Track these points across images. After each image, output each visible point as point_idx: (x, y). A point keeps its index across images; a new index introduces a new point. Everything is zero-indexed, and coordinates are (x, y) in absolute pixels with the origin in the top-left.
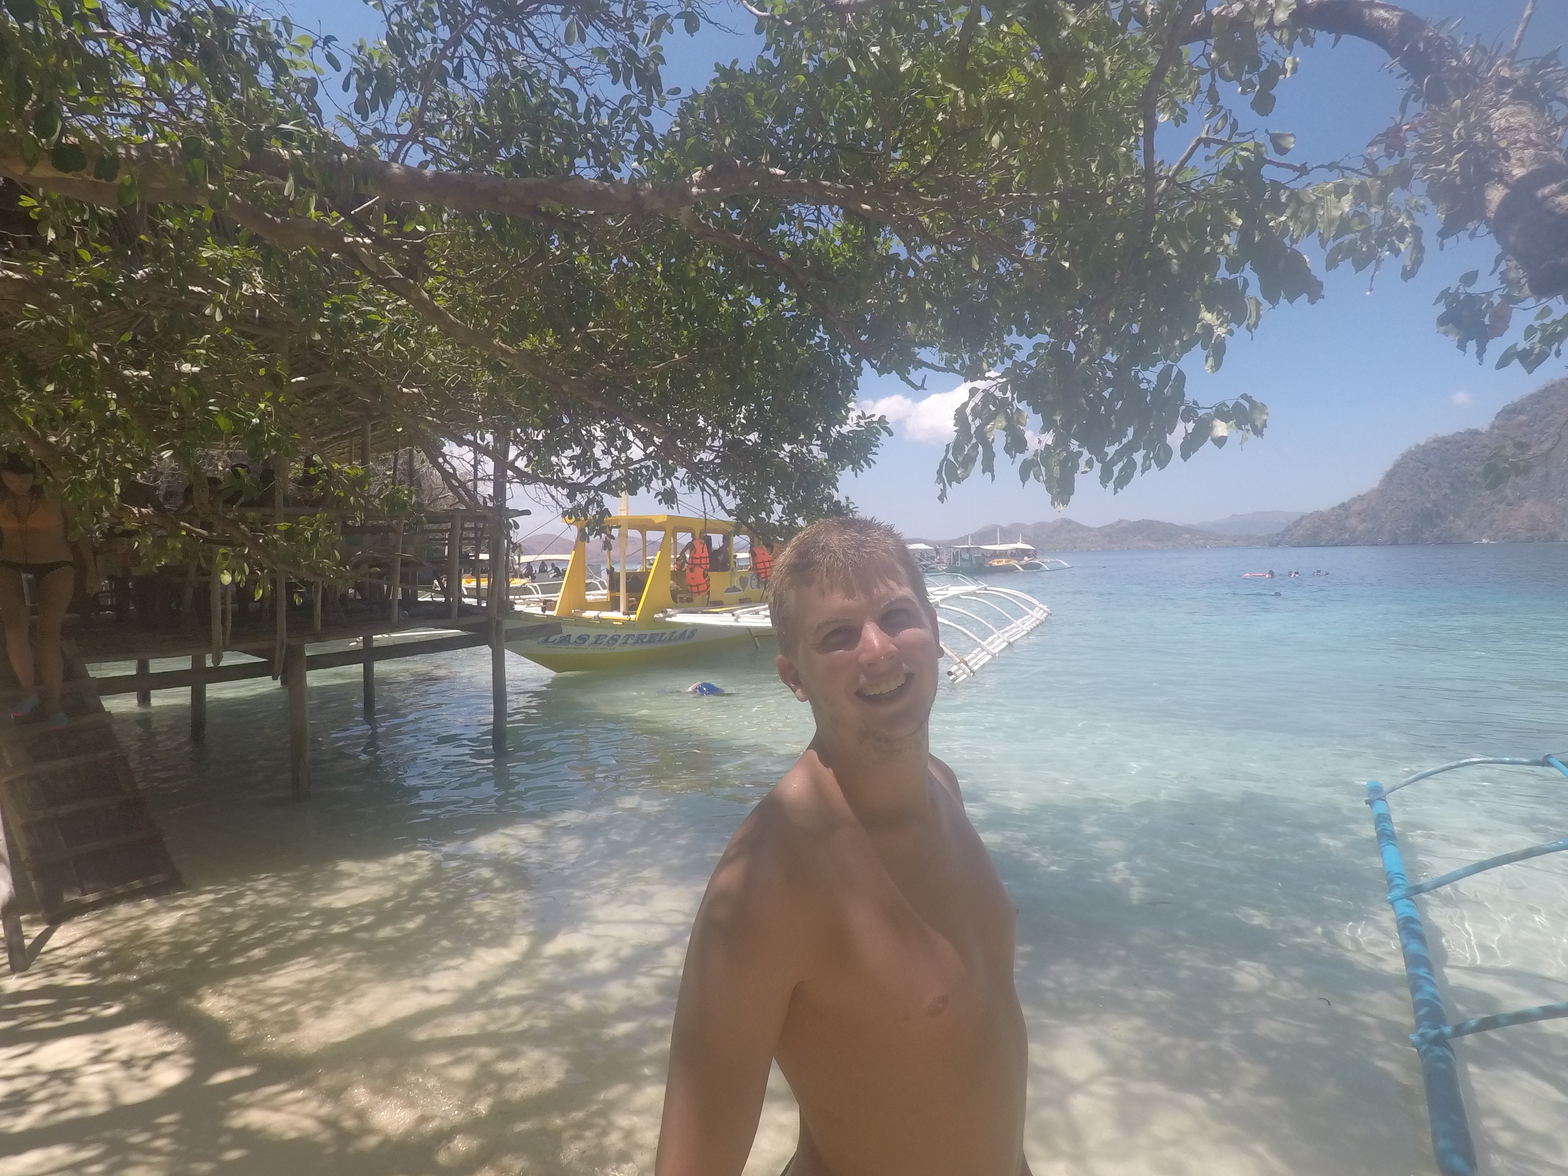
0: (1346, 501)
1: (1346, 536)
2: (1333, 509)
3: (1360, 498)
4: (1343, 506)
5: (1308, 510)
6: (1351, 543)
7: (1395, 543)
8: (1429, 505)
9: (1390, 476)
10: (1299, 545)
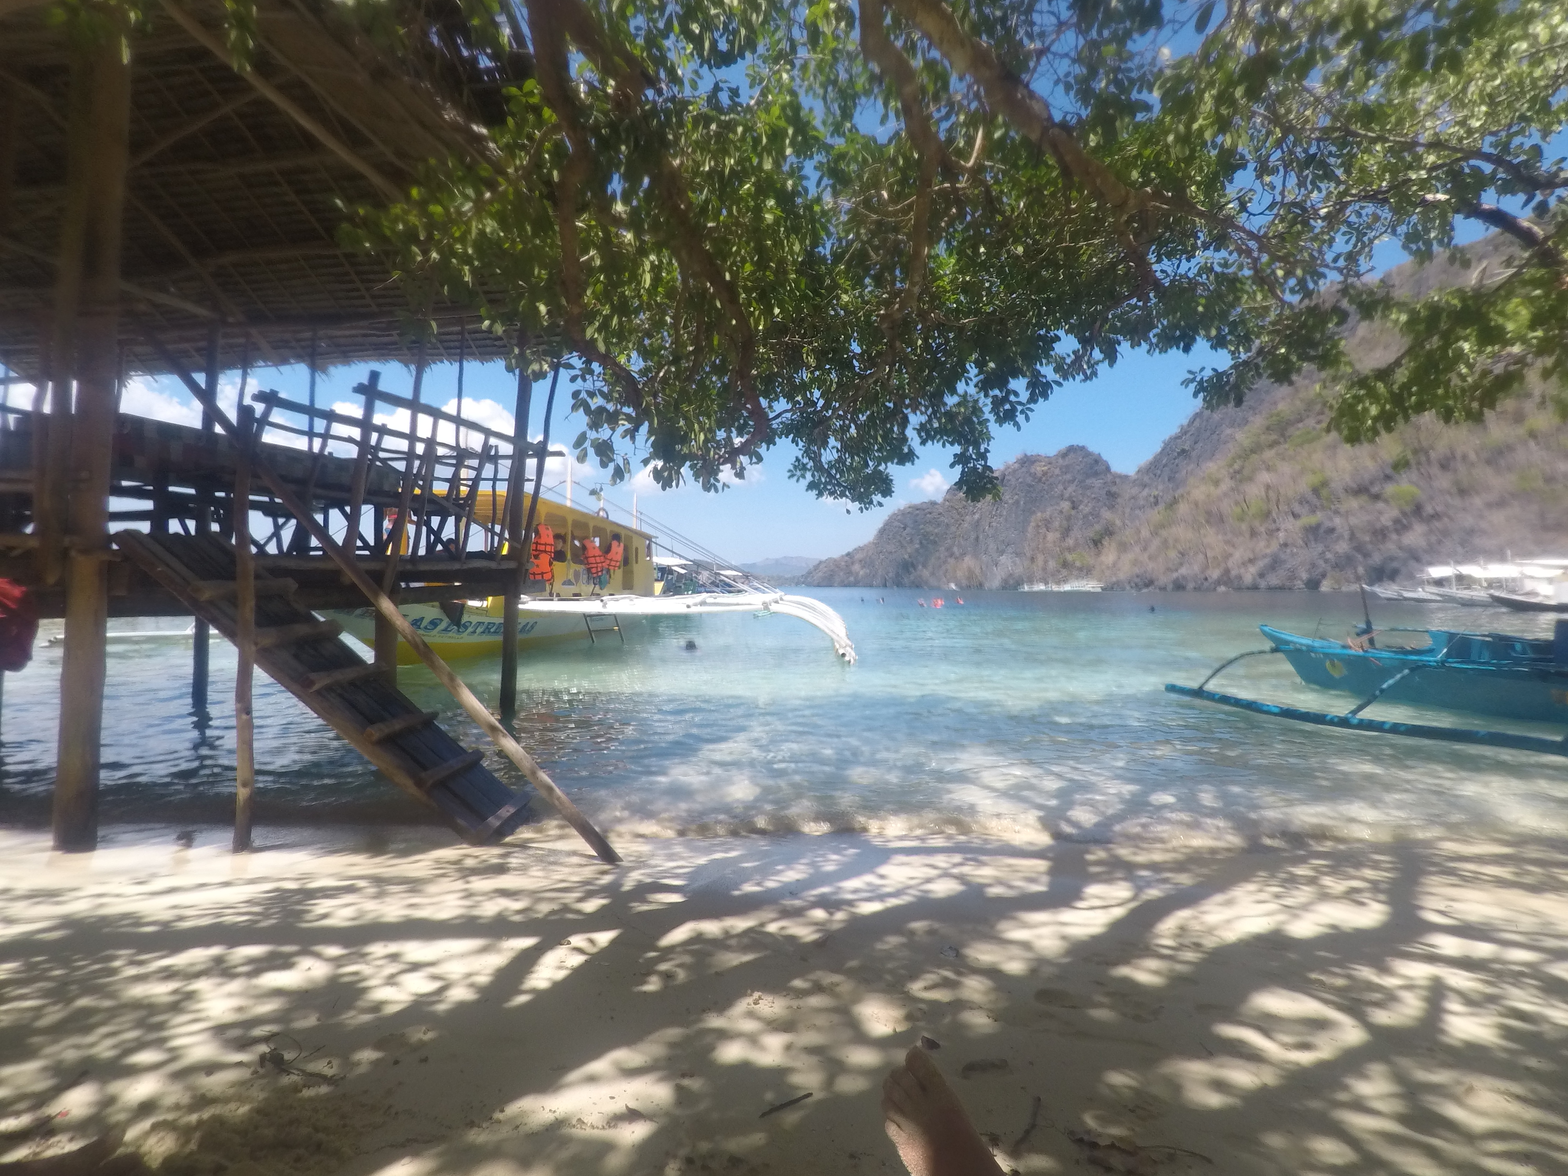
0: (850, 550)
1: (852, 579)
2: (843, 556)
3: (860, 549)
4: (848, 554)
5: (824, 558)
6: (855, 584)
7: (885, 586)
8: (906, 557)
9: (882, 532)
10: (819, 585)
